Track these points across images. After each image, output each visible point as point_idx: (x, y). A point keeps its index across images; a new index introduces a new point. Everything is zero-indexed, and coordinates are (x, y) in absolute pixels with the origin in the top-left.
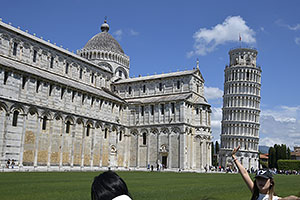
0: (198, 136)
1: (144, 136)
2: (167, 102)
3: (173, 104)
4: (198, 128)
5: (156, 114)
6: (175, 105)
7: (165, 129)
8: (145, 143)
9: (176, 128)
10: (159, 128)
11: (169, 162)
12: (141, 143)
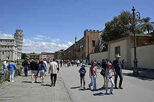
0: (15, 53)
3: (11, 46)
8: (3, 54)
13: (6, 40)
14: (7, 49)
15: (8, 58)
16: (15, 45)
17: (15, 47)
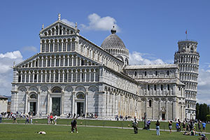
0: (180, 103)
1: (150, 102)
2: (165, 84)
3: (168, 85)
4: (180, 98)
5: (158, 90)
6: (170, 86)
7: (163, 99)
8: (150, 106)
9: (171, 98)
10: (160, 98)
11: (167, 116)
12: (148, 106)
13: (156, 71)
14: (159, 92)
15: (163, 118)
16: (178, 82)
17: (179, 86)
